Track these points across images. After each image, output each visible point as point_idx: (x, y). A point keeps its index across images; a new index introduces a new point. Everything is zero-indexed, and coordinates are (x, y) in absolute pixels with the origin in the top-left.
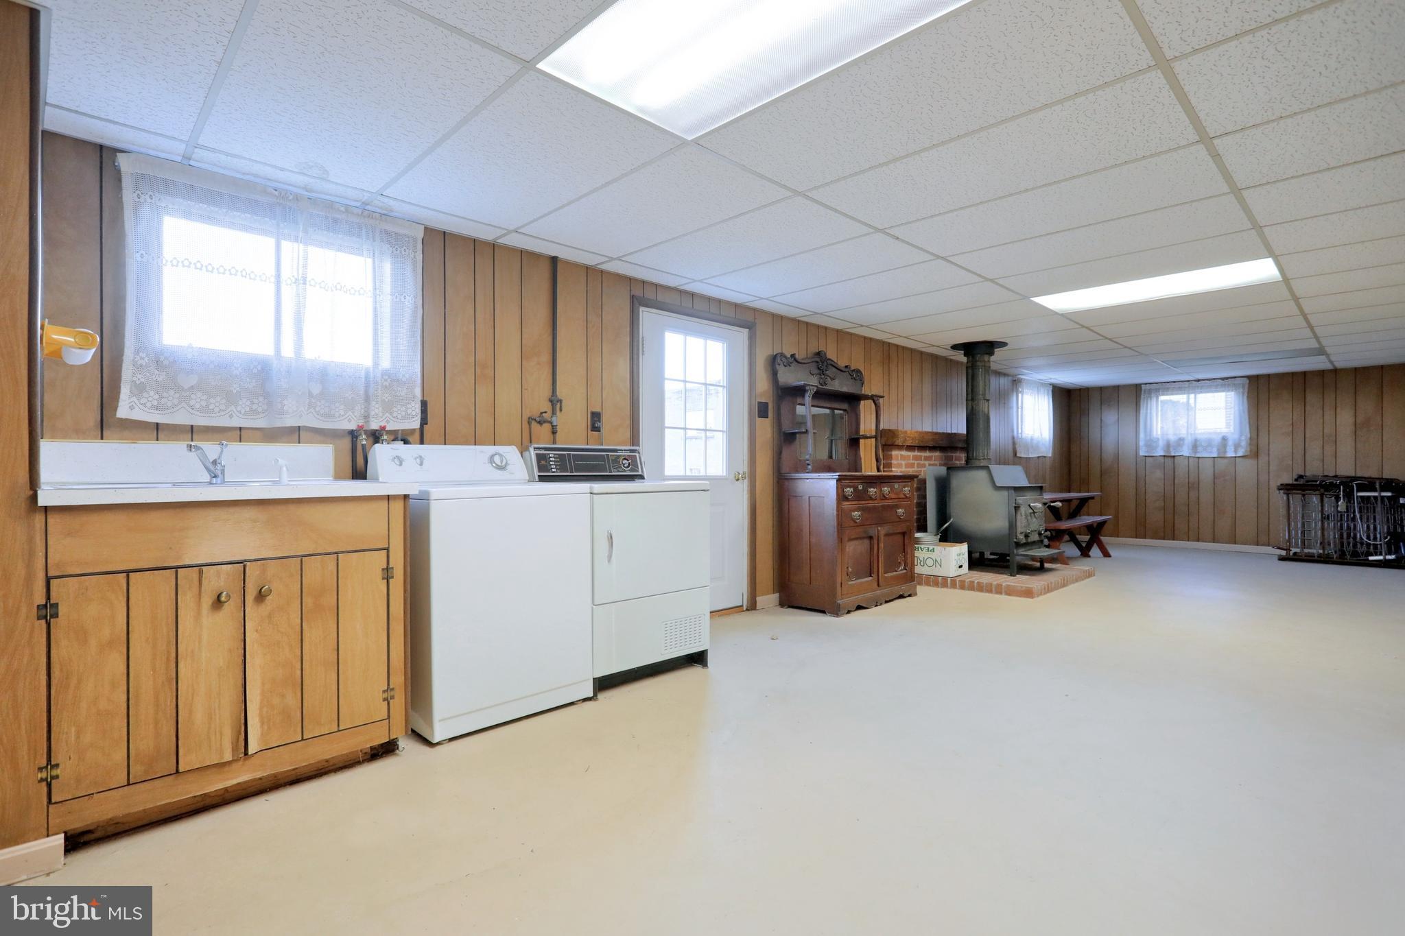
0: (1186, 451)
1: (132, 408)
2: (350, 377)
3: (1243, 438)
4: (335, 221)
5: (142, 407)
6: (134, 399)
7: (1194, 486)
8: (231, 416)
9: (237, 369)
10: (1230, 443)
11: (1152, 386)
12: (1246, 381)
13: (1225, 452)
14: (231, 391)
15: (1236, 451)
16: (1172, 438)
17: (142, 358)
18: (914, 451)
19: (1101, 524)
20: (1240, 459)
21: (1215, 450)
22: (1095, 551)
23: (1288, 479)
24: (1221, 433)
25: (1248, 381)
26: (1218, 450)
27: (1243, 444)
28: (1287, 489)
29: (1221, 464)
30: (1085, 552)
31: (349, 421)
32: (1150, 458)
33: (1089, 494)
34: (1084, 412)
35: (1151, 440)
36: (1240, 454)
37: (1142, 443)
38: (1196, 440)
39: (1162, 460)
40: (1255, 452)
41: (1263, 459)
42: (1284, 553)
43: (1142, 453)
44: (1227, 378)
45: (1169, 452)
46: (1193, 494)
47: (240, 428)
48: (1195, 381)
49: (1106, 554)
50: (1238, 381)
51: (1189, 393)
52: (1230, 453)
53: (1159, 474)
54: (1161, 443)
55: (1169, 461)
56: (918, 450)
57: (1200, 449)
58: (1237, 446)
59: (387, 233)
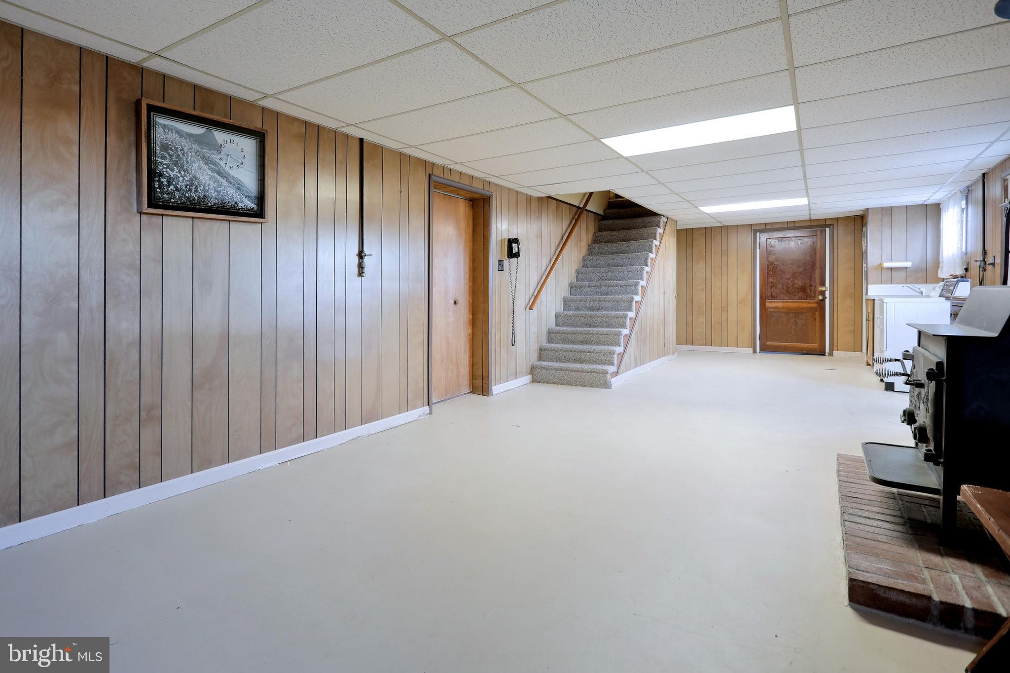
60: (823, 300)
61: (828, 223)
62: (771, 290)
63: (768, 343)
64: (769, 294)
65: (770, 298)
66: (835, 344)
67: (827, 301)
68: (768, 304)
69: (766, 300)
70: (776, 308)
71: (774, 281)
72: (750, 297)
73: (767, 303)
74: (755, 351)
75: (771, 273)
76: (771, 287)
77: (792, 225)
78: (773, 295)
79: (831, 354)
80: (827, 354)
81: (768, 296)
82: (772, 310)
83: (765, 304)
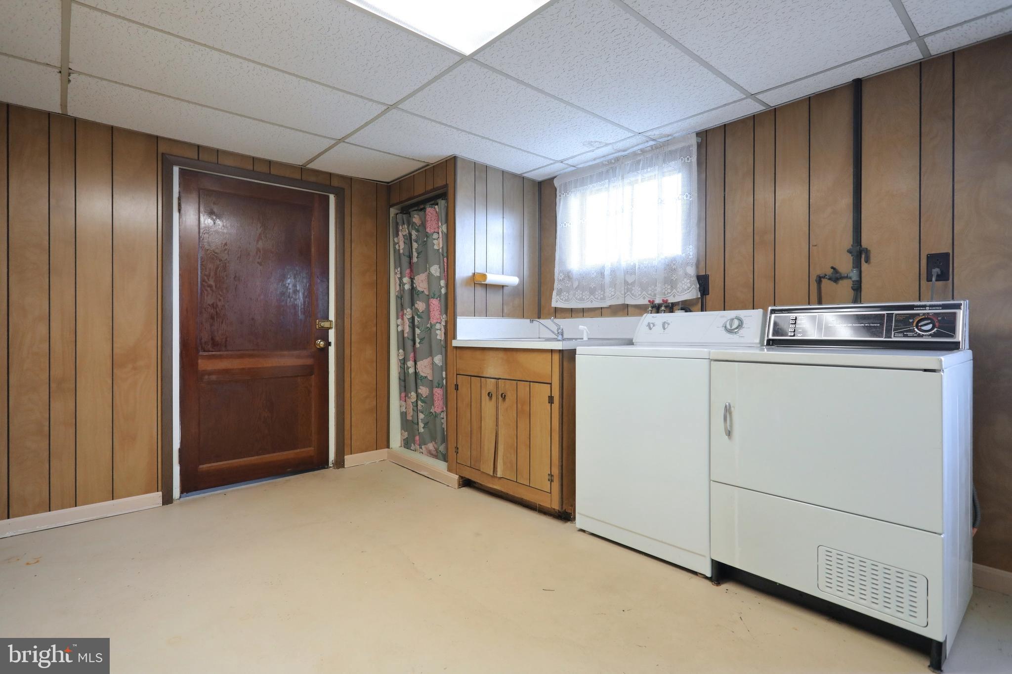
1: (557, 302)
2: (645, 267)
4: (638, 162)
5: (561, 301)
6: (558, 297)
8: (592, 302)
9: (593, 274)
14: (591, 287)
17: (561, 276)
31: (644, 298)
47: (602, 308)
59: (671, 152)
60: (325, 351)
61: (335, 183)
62: (211, 325)
63: (204, 467)
64: (205, 336)
65: (209, 347)
66: (347, 441)
67: (332, 350)
68: (204, 365)
69: (198, 352)
70: (226, 371)
71: (219, 304)
72: (152, 346)
73: (200, 361)
74: (167, 499)
75: (212, 282)
76: (212, 318)
77: (265, 169)
78: (217, 339)
79: (340, 463)
80: (331, 465)
81: (203, 341)
82: (214, 377)
83: (197, 363)
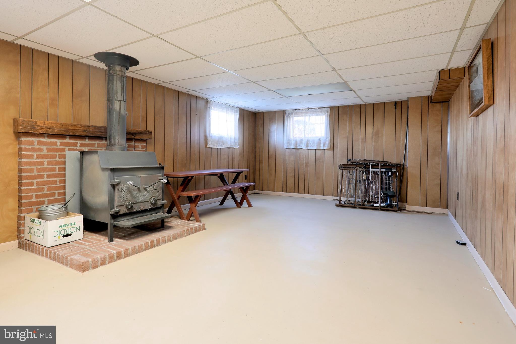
0: (303, 146)
3: (327, 139)
7: (307, 165)
10: (322, 142)
11: (291, 112)
12: (329, 109)
13: (320, 147)
15: (324, 147)
16: (298, 139)
18: (85, 141)
19: (248, 187)
20: (326, 151)
21: (315, 146)
22: (245, 204)
23: (345, 162)
24: (318, 137)
25: (330, 110)
26: (317, 145)
27: (327, 142)
28: (343, 167)
29: (319, 153)
30: (239, 205)
32: (289, 149)
33: (244, 169)
34: (262, 125)
35: (289, 140)
36: (325, 148)
37: (285, 142)
38: (308, 140)
39: (294, 150)
40: (332, 147)
41: (336, 150)
42: (338, 202)
43: (285, 147)
44: (321, 108)
45: (296, 146)
46: (307, 169)
48: (308, 109)
49: (250, 205)
50: (326, 109)
51: (305, 116)
52: (322, 148)
53: (292, 158)
54: (293, 142)
55: (297, 151)
56: (88, 139)
57: (309, 145)
58: (324, 144)
